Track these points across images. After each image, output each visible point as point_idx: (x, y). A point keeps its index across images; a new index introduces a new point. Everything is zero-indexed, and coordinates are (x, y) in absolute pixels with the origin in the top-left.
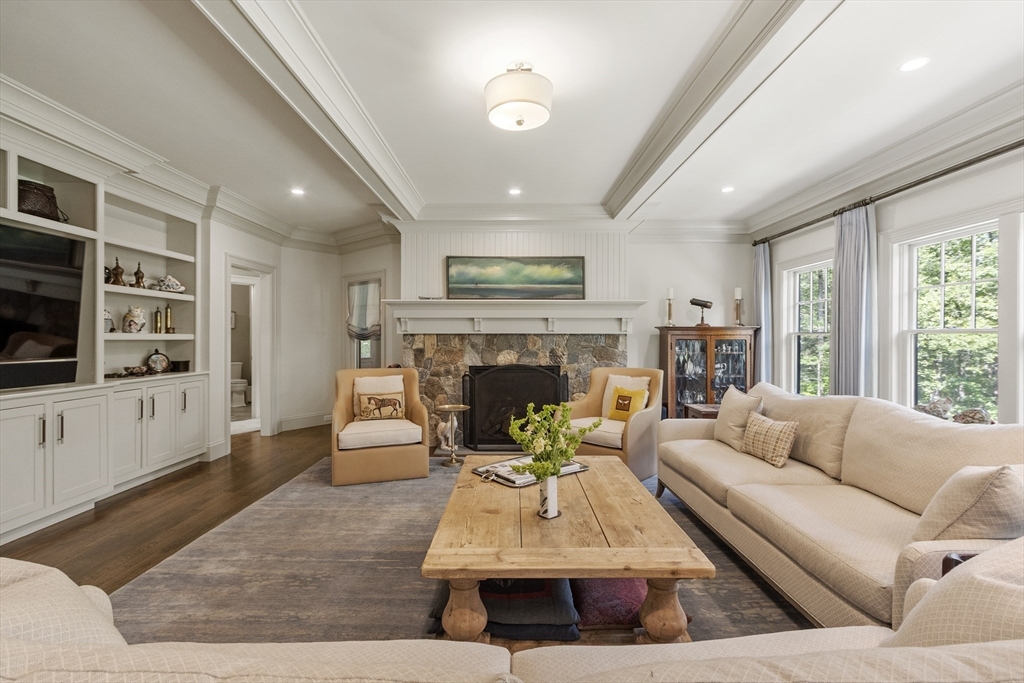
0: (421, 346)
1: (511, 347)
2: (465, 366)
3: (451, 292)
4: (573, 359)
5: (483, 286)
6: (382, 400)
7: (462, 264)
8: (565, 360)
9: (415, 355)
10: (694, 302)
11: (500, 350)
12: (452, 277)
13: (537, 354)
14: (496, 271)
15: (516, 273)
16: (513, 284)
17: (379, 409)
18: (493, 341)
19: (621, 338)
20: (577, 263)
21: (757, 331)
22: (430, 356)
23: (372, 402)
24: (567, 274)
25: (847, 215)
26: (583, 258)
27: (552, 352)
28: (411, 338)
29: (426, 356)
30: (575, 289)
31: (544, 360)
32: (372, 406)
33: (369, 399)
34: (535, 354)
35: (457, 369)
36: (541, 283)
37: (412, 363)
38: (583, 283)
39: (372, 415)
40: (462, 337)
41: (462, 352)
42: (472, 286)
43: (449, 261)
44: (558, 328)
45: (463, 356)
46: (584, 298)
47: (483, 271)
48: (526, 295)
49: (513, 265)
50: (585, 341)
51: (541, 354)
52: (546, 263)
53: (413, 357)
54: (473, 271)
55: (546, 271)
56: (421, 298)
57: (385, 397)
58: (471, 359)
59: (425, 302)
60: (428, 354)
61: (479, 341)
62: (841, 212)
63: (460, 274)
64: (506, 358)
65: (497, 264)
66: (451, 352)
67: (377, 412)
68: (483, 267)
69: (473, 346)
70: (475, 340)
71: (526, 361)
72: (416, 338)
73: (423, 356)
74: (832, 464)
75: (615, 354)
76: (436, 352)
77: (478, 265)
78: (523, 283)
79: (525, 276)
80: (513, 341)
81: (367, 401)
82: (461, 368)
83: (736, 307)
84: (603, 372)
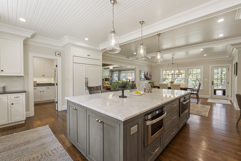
21: (112, 78)
25: (119, 71)
83: (110, 76)
84: (105, 82)
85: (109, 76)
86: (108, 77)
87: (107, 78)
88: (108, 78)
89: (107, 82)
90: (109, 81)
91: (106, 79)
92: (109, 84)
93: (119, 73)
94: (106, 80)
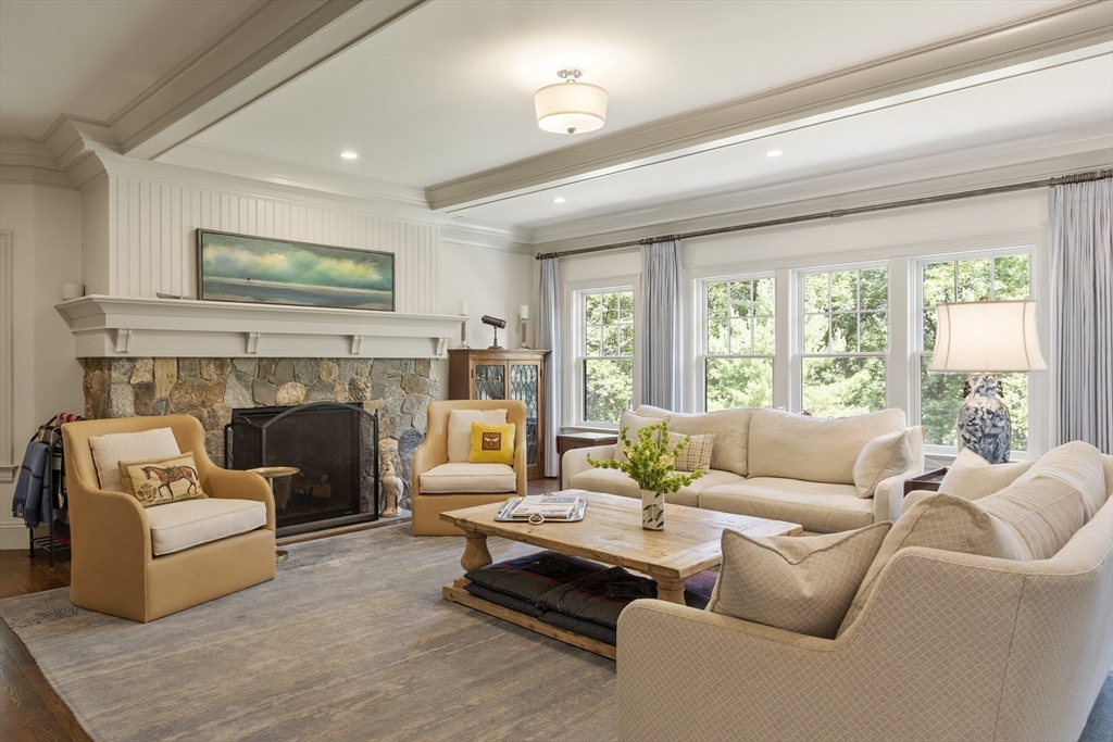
0: (147, 378)
1: (295, 378)
2: (225, 408)
3: (201, 289)
4: (379, 392)
5: (258, 283)
6: (168, 470)
7: (224, 245)
8: (368, 394)
9: (137, 396)
10: (486, 320)
11: (280, 383)
12: (209, 263)
13: (333, 387)
14: (278, 262)
15: (307, 266)
16: (303, 283)
17: (168, 485)
18: (270, 369)
19: (432, 364)
20: (386, 261)
21: (547, 355)
22: (165, 394)
23: (152, 474)
24: (372, 274)
25: (656, 246)
26: (393, 255)
27: (352, 383)
28: (128, 365)
29: (158, 396)
30: (381, 297)
31: (342, 397)
32: (155, 482)
33: (146, 470)
34: (331, 387)
35: (213, 414)
36: (341, 285)
37: (130, 409)
38: (393, 290)
39: (158, 498)
40: (221, 362)
41: (222, 386)
42: (242, 282)
43: (200, 238)
44: (365, 350)
45: (223, 393)
46: (393, 310)
47: (259, 259)
48: (321, 301)
49: (303, 255)
50: (393, 368)
51: (338, 388)
52: (348, 257)
53: (131, 398)
54: (243, 257)
55: (347, 268)
56: (159, 295)
57: (170, 464)
58: (236, 398)
59: (165, 304)
60: (162, 392)
61: (250, 369)
62: (650, 242)
63: (223, 261)
64: (290, 394)
65: (281, 251)
66: (203, 388)
67: (164, 490)
68: (260, 253)
69: (239, 378)
70: (241, 367)
71: (319, 397)
72: (139, 365)
73: (152, 396)
74: (741, 464)
75: (425, 384)
76: (176, 388)
77: (251, 250)
78: (316, 283)
79: (320, 273)
80: (300, 369)
81: (143, 474)
82: (220, 413)
83: (522, 327)
84: (441, 406)
85: (498, 324)
86: (482, 337)
87: (472, 343)
88: (495, 349)
89: (472, 416)
90: (498, 394)
91: (458, 359)
92: (508, 442)
93: (651, 273)
94: (457, 388)
